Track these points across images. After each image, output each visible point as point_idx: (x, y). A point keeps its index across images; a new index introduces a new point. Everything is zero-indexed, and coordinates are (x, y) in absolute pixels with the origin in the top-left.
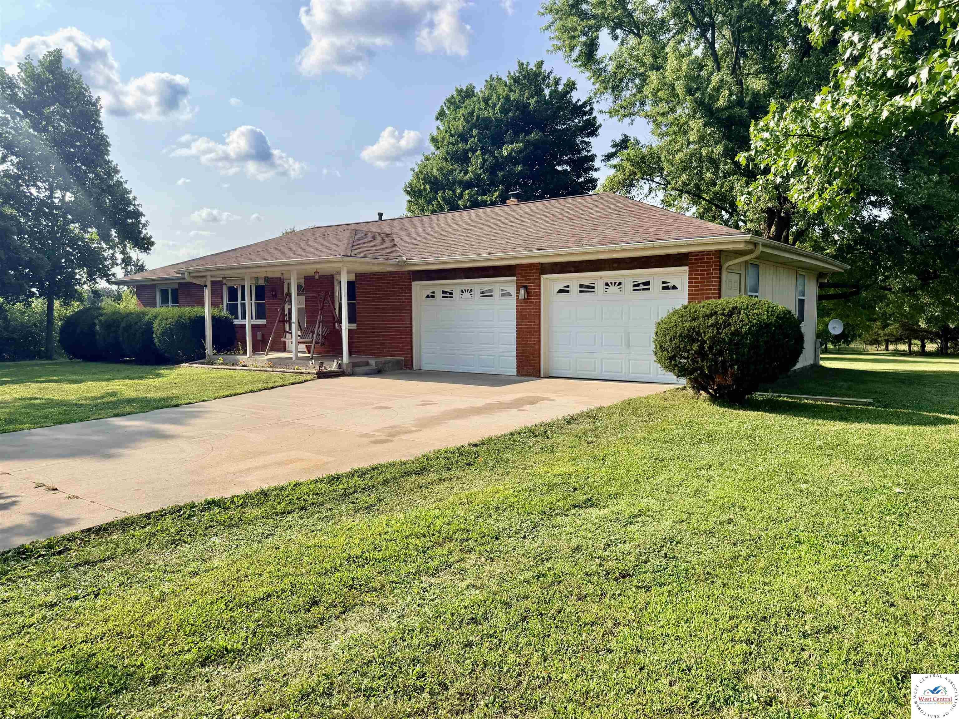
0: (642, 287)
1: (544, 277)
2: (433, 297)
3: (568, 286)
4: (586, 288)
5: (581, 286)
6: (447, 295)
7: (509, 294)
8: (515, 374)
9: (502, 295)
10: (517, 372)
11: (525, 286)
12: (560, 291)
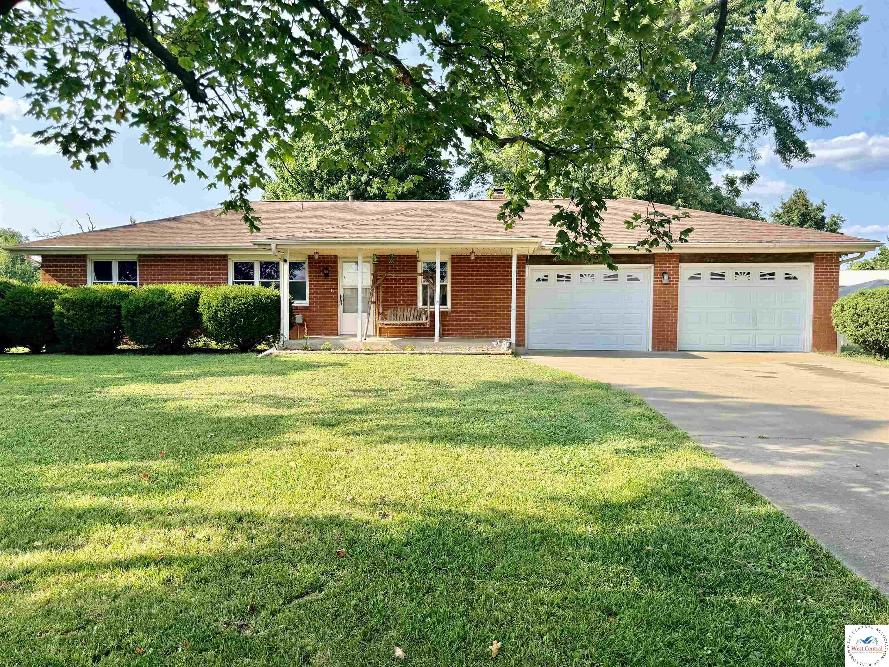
0: (767, 277)
1: (682, 265)
2: (546, 280)
3: (700, 274)
4: (716, 276)
5: (712, 274)
6: (564, 279)
7: (637, 279)
8: (650, 349)
9: (629, 280)
10: (653, 347)
11: (665, 273)
12: (691, 278)
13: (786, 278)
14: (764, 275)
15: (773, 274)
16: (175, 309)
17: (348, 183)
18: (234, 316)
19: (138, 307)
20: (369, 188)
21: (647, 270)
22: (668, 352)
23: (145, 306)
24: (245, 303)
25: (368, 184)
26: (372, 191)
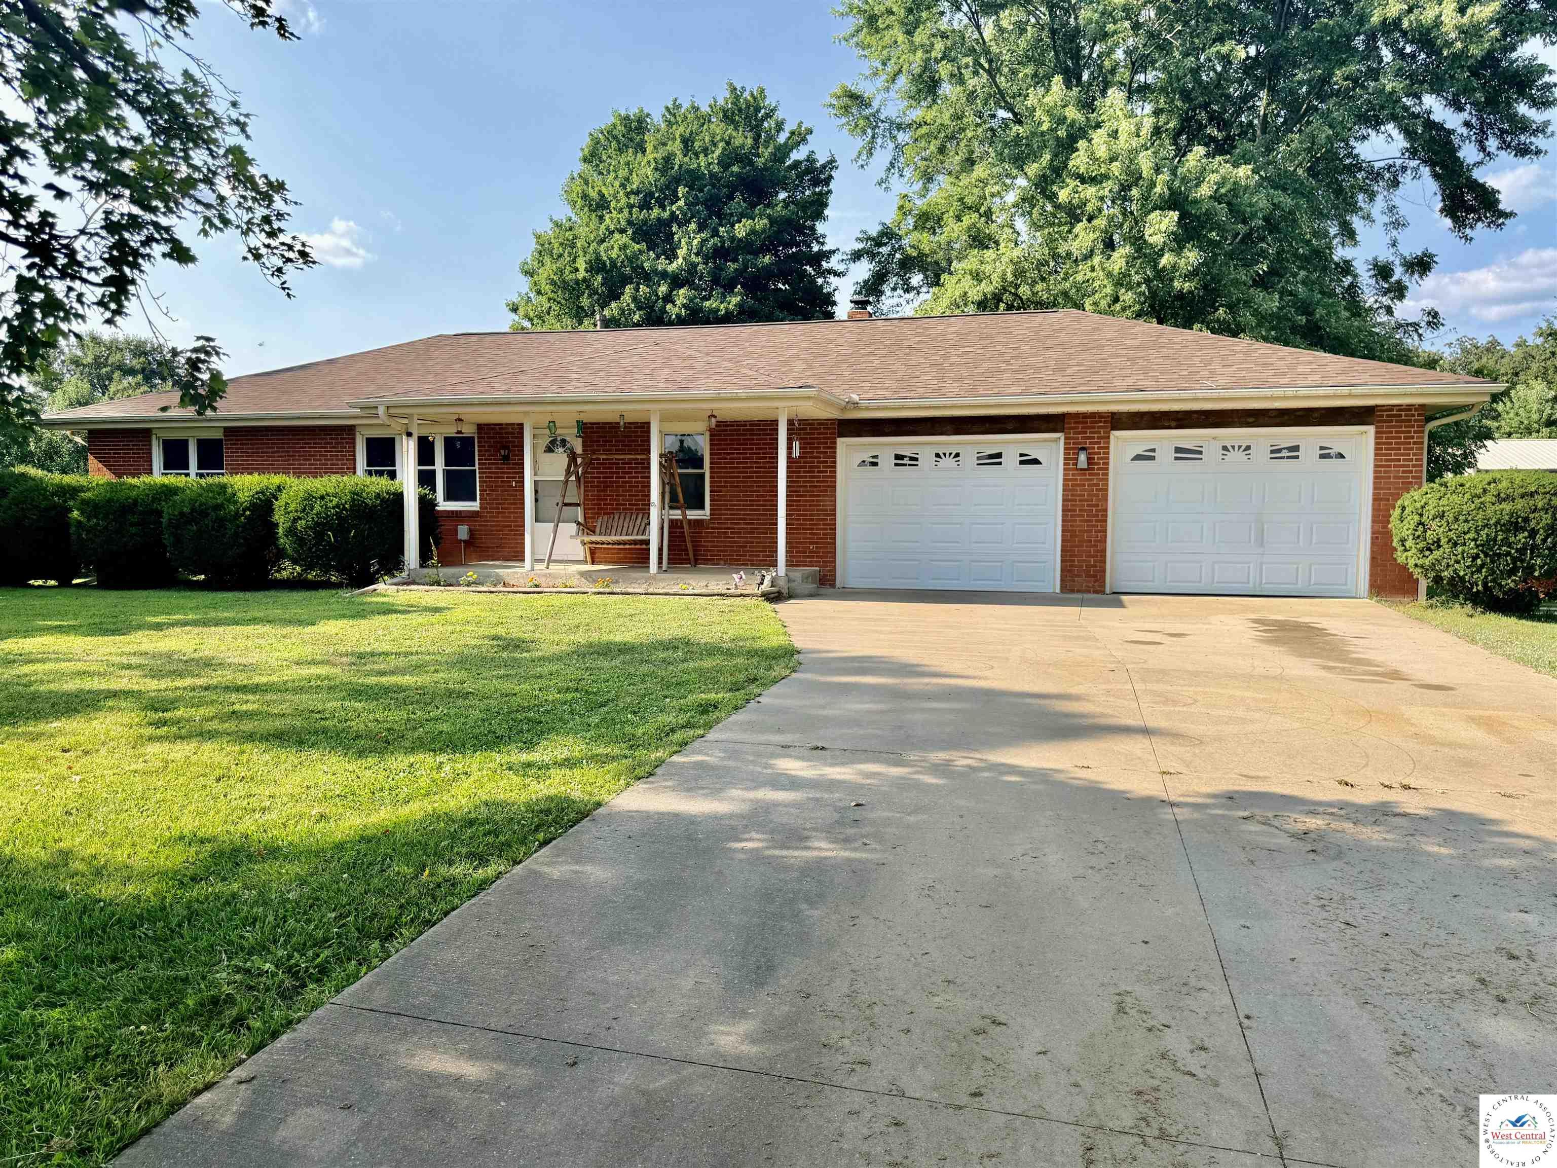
0: (1285, 453)
1: (1115, 434)
2: (875, 464)
3: (1153, 450)
4: (1187, 454)
5: (1178, 450)
6: (906, 461)
7: (1036, 462)
8: (1058, 591)
9: (1022, 462)
10: (1062, 587)
11: (1083, 449)
12: (1138, 458)
13: (1322, 456)
14: (1279, 451)
15: (1296, 448)
16: (237, 515)
17: (634, 299)
18: (320, 527)
19: (182, 514)
20: (669, 307)
21: (1054, 445)
22: (1087, 596)
23: (193, 510)
24: (337, 506)
25: (668, 298)
26: (673, 310)
